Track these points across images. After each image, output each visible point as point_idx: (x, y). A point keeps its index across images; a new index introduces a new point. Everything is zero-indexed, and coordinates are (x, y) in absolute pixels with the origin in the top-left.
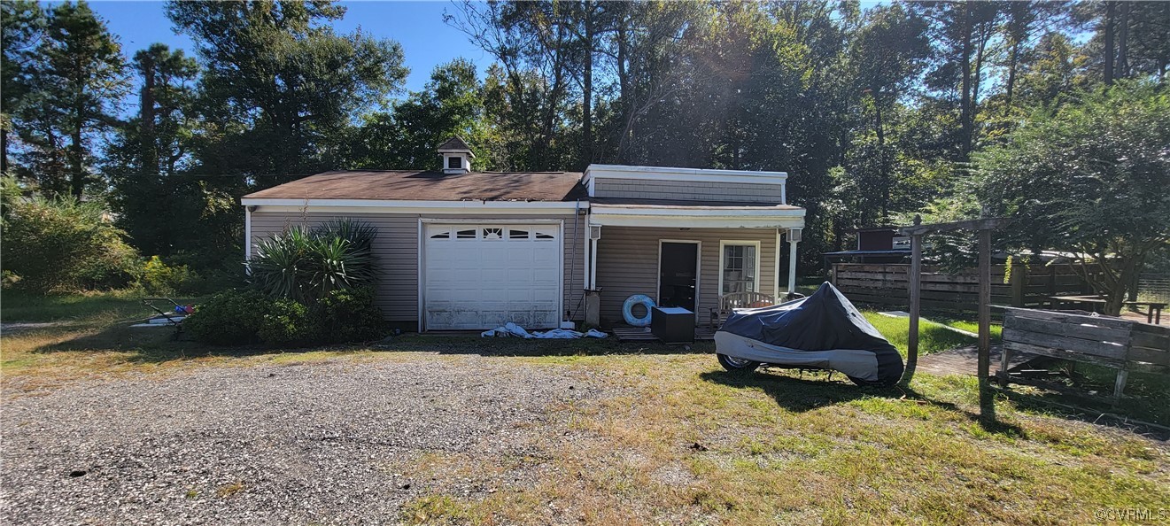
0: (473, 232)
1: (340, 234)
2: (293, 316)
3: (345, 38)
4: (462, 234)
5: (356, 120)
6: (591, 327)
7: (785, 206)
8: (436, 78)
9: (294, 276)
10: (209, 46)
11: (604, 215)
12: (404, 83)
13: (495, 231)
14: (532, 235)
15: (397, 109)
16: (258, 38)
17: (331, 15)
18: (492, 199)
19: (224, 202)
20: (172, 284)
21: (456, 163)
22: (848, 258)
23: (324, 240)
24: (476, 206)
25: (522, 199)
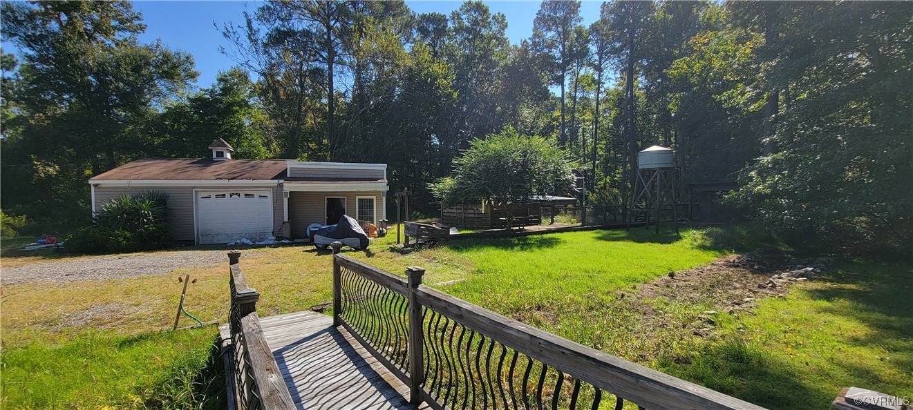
0: (224, 195)
1: (149, 198)
2: (125, 237)
3: (147, 48)
4: (217, 196)
5: (157, 107)
6: (284, 239)
8: (220, 80)
9: (124, 219)
10: (31, 53)
11: (289, 187)
12: (196, 81)
13: (236, 194)
14: (256, 196)
15: (191, 100)
16: (74, 50)
17: (135, 31)
18: (233, 179)
19: (51, 170)
20: (14, 228)
21: (220, 154)
23: (140, 202)
24: (225, 182)
25: (250, 179)
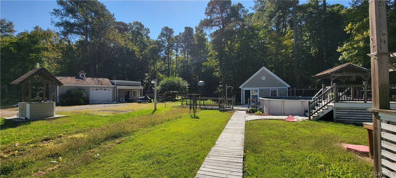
0: (98, 89)
4: (96, 90)
7: (141, 86)
11: (119, 87)
13: (101, 89)
14: (107, 90)
18: (101, 85)
21: (83, 76)
22: (149, 92)
25: (106, 85)
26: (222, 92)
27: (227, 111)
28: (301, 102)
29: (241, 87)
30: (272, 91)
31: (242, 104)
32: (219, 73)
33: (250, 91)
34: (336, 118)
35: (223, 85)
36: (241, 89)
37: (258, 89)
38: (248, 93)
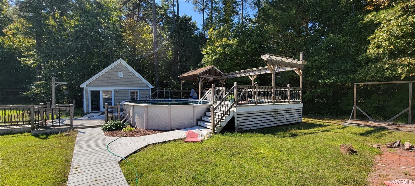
26: (41, 93)
27: (57, 133)
28: (193, 107)
29: (83, 85)
30: (131, 93)
31: (85, 112)
32: (34, 60)
33: (99, 92)
34: (237, 126)
35: (46, 80)
36: (82, 89)
37: (112, 89)
38: (95, 95)
